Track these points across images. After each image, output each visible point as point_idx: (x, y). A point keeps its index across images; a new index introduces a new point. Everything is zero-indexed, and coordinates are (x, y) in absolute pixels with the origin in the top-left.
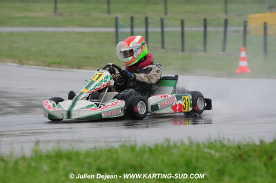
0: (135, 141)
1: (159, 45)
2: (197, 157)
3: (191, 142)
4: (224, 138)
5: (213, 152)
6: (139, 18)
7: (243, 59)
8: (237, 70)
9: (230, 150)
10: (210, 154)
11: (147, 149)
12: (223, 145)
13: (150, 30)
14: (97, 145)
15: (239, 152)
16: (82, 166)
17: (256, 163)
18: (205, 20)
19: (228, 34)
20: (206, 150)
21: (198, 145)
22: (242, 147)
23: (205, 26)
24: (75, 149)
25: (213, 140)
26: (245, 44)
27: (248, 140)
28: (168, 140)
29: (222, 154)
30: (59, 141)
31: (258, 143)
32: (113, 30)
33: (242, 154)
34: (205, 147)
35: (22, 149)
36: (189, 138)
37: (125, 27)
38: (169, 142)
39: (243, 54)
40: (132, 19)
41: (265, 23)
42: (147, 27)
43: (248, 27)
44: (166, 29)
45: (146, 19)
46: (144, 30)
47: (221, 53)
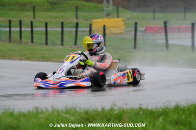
0: (13, 109)
1: (30, 41)
2: (58, 120)
3: (53, 109)
4: (76, 107)
5: (68, 116)
6: (15, 21)
9: (81, 115)
10: (67, 118)
12: (76, 112)
13: (23, 29)
15: (87, 116)
18: (62, 23)
19: (78, 33)
20: (64, 115)
21: (58, 112)
22: (89, 113)
23: (62, 27)
25: (69, 108)
27: (93, 107)
28: (37, 108)
29: (74, 118)
31: (100, 110)
33: (89, 118)
34: (63, 113)
36: (52, 106)
37: (5, 27)
40: (10, 21)
41: (104, 26)
42: (21, 28)
43: (93, 29)
44: (34, 29)
45: (20, 21)
46: (18, 29)
47: (74, 46)
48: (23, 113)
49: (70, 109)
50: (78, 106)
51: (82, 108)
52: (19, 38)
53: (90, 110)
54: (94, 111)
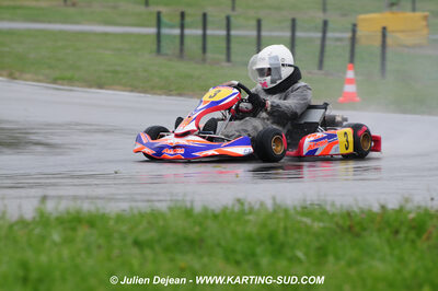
0: (192, 202)
1: (223, 57)
2: (286, 229)
3: (276, 205)
4: (325, 201)
5: (307, 220)
7: (350, 81)
8: (341, 98)
9: (336, 219)
10: (306, 224)
11: (210, 214)
12: (324, 213)
13: (209, 32)
14: (134, 204)
15: (348, 223)
17: (374, 239)
18: (294, 21)
19: (328, 43)
20: (299, 218)
21: (286, 211)
22: (352, 214)
23: (293, 30)
24: (101, 211)
25: (308, 203)
26: (352, 59)
27: (361, 205)
28: (240, 202)
29: (321, 225)
30: (75, 198)
31: (376, 208)
32: (153, 30)
33: (353, 226)
34: (297, 213)
35: (20, 207)
36: (274, 199)
37: (172, 27)
38: (242, 204)
39: (350, 74)
40: (183, 15)
41: (384, 29)
42: (205, 28)
43: (359, 34)
44: (233, 32)
45: (204, 15)
46: (200, 32)
47: (316, 71)
48: (213, 211)
49: (311, 204)
50: (329, 198)
51: (338, 204)
52: (200, 51)
53: (356, 209)
54: (362, 211)
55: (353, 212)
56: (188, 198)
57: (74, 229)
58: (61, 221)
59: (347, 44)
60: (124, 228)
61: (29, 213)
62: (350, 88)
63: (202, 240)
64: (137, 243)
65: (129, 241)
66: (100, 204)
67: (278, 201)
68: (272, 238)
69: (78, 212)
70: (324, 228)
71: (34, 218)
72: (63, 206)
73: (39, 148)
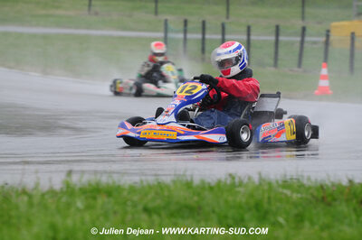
0: (192, 176)
2: (269, 198)
3: (261, 179)
4: (302, 176)
5: (288, 192)
6: (195, 22)
7: (324, 77)
8: (316, 91)
9: (311, 191)
10: (286, 195)
11: (207, 186)
12: (301, 186)
13: (207, 36)
14: (143, 178)
15: (321, 194)
16: (125, 203)
17: (343, 208)
18: (277, 27)
19: (306, 45)
20: (281, 190)
21: (270, 184)
22: (325, 187)
23: (277, 35)
24: (117, 183)
25: (288, 177)
26: (326, 59)
27: (332, 179)
28: (232, 176)
29: (299, 195)
30: (96, 172)
31: (345, 183)
32: (162, 35)
33: (325, 197)
34: (279, 186)
35: (50, 180)
36: (260, 174)
37: (177, 32)
38: (233, 178)
39: (324, 71)
40: (186, 22)
41: (353, 34)
42: (204, 34)
43: (332, 38)
44: (227, 37)
45: (204, 23)
46: (200, 36)
47: (296, 69)
48: (209, 184)
49: (291, 179)
50: (305, 174)
51: (313, 178)
52: (200, 52)
53: (328, 183)
54: (333, 185)
55: (327, 185)
56: (188, 173)
57: (95, 198)
58: (83, 191)
59: (322, 46)
60: (136, 198)
61: (58, 185)
62: (324, 83)
63: (200, 208)
64: (146, 210)
65: (140, 207)
66: (116, 177)
67: (263, 176)
68: (258, 206)
69: (98, 184)
70: (301, 198)
71: (62, 189)
72: (86, 179)
73: (66, 132)
